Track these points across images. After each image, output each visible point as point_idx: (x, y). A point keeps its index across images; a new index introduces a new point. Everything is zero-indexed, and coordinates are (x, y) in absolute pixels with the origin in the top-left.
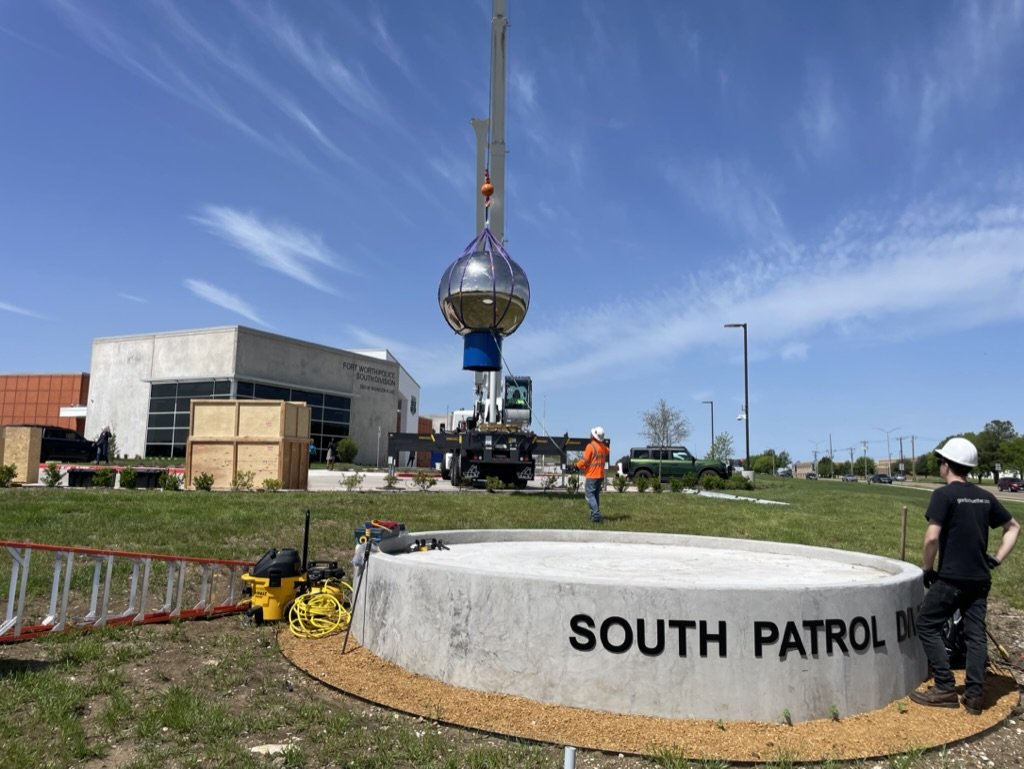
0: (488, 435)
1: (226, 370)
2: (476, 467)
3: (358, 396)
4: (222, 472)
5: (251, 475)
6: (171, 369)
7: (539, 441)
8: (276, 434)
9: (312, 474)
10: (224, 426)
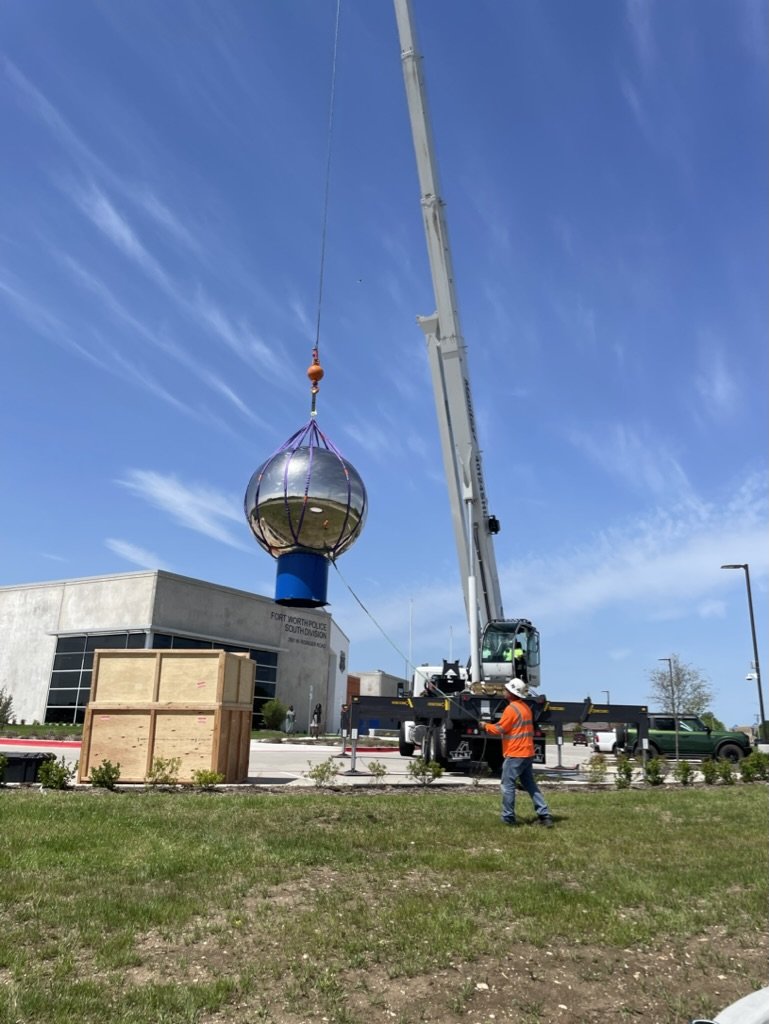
0: (484, 699)
1: (142, 621)
2: (467, 745)
3: (287, 650)
4: (132, 756)
5: (175, 763)
6: (81, 620)
7: (554, 708)
8: (211, 698)
9: (257, 746)
10: (139, 687)
